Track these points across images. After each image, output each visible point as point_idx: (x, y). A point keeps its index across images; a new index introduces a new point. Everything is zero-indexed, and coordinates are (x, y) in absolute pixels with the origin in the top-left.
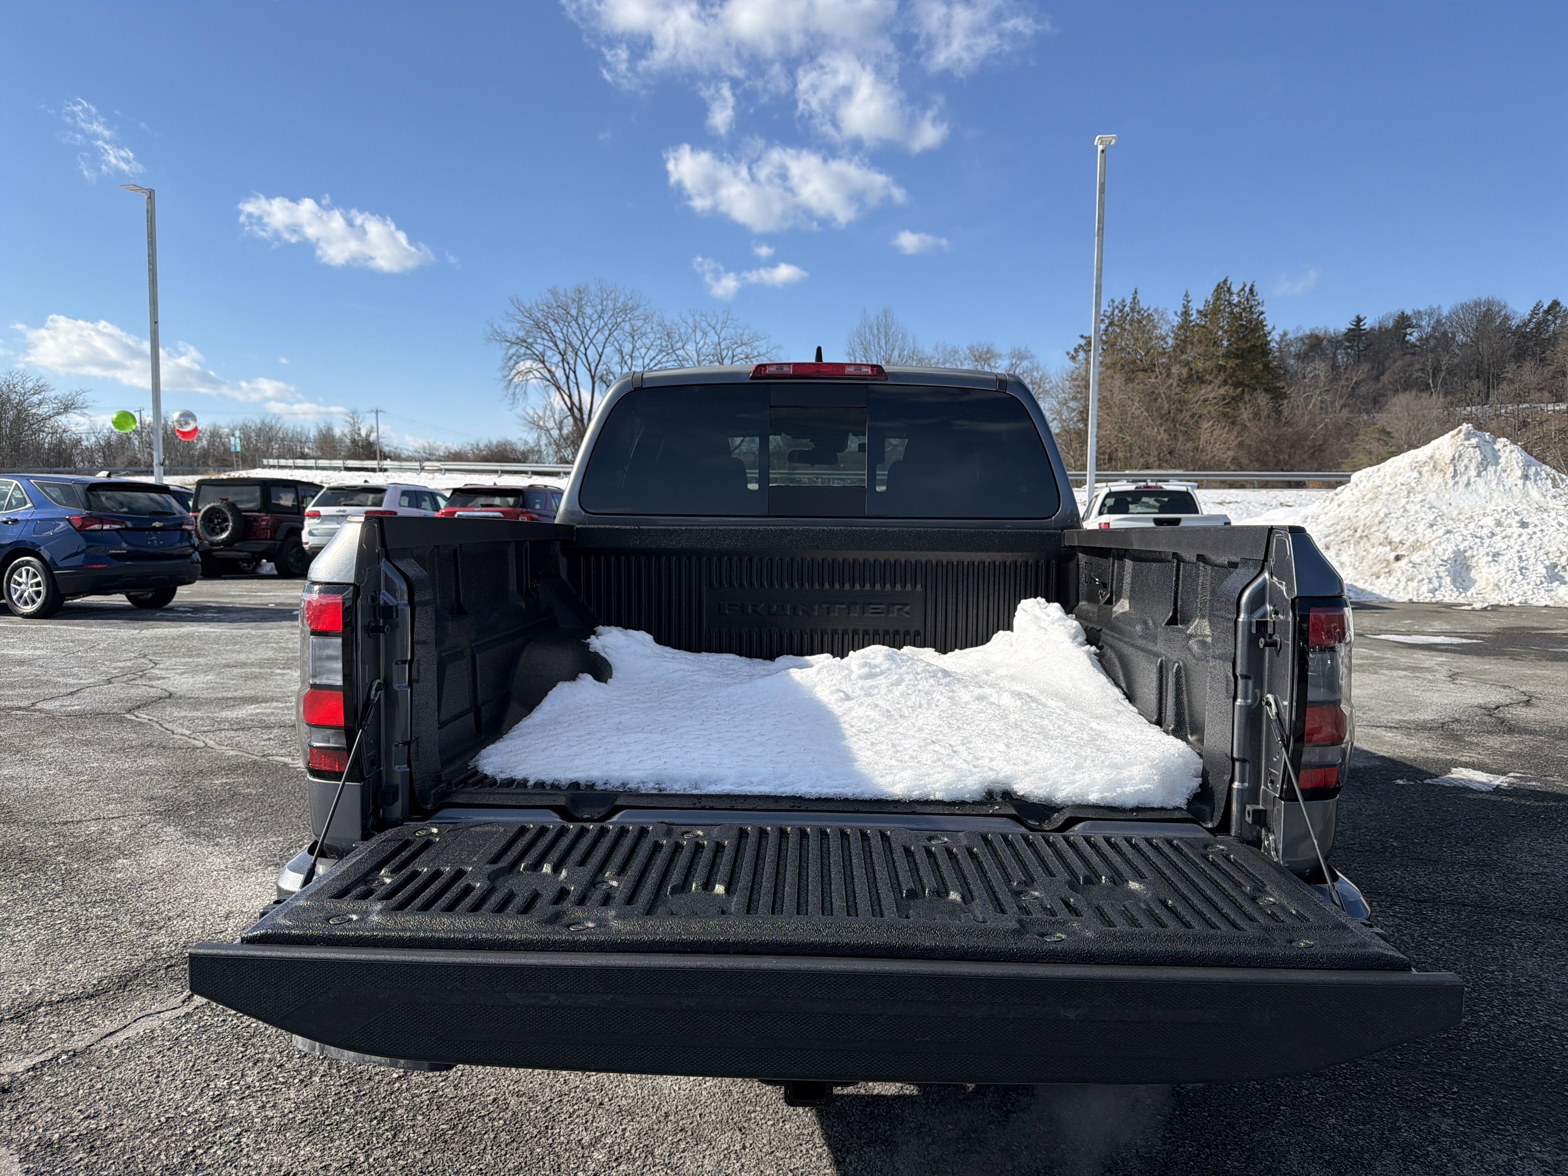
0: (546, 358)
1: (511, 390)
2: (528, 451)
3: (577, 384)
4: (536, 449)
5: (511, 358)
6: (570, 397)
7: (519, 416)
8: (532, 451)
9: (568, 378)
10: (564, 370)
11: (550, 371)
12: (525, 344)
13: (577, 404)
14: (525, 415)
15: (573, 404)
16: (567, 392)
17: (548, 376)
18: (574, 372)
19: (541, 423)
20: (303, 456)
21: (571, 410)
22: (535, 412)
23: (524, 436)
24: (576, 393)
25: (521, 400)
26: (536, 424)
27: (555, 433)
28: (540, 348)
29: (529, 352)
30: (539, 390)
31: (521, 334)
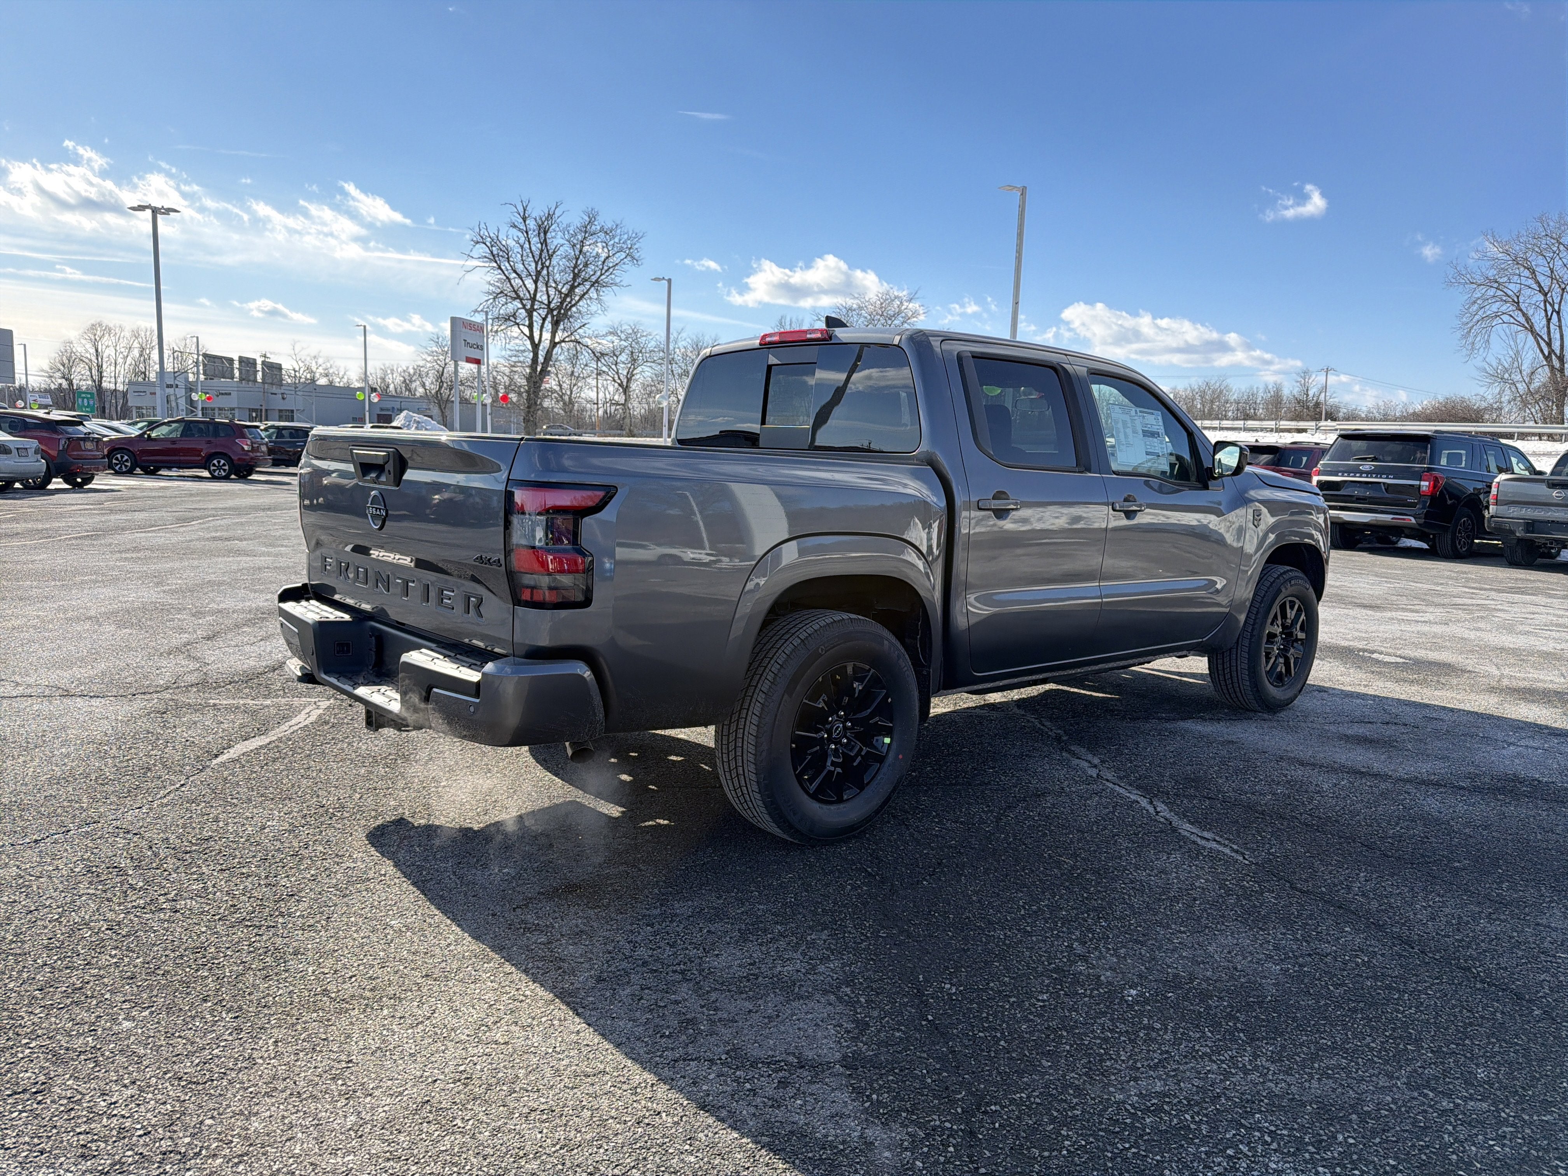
0: (1521, 299)
1: (1470, 340)
2: (1485, 409)
3: (1560, 327)
4: (1495, 406)
5: (1475, 302)
6: (1549, 344)
7: (1478, 368)
8: (1490, 409)
9: (1549, 320)
10: (1546, 311)
11: (1524, 315)
12: (1496, 285)
13: (1558, 352)
14: (1487, 366)
15: (1551, 351)
16: (1546, 337)
17: (1522, 320)
18: (1558, 313)
19: (1506, 376)
20: (1253, 418)
21: (1548, 358)
22: (1500, 363)
23: (1481, 391)
24: (1558, 336)
25: (1482, 350)
26: (1501, 377)
27: (1522, 387)
28: (1514, 287)
29: (1499, 293)
30: (1505, 338)
31: (1491, 273)
